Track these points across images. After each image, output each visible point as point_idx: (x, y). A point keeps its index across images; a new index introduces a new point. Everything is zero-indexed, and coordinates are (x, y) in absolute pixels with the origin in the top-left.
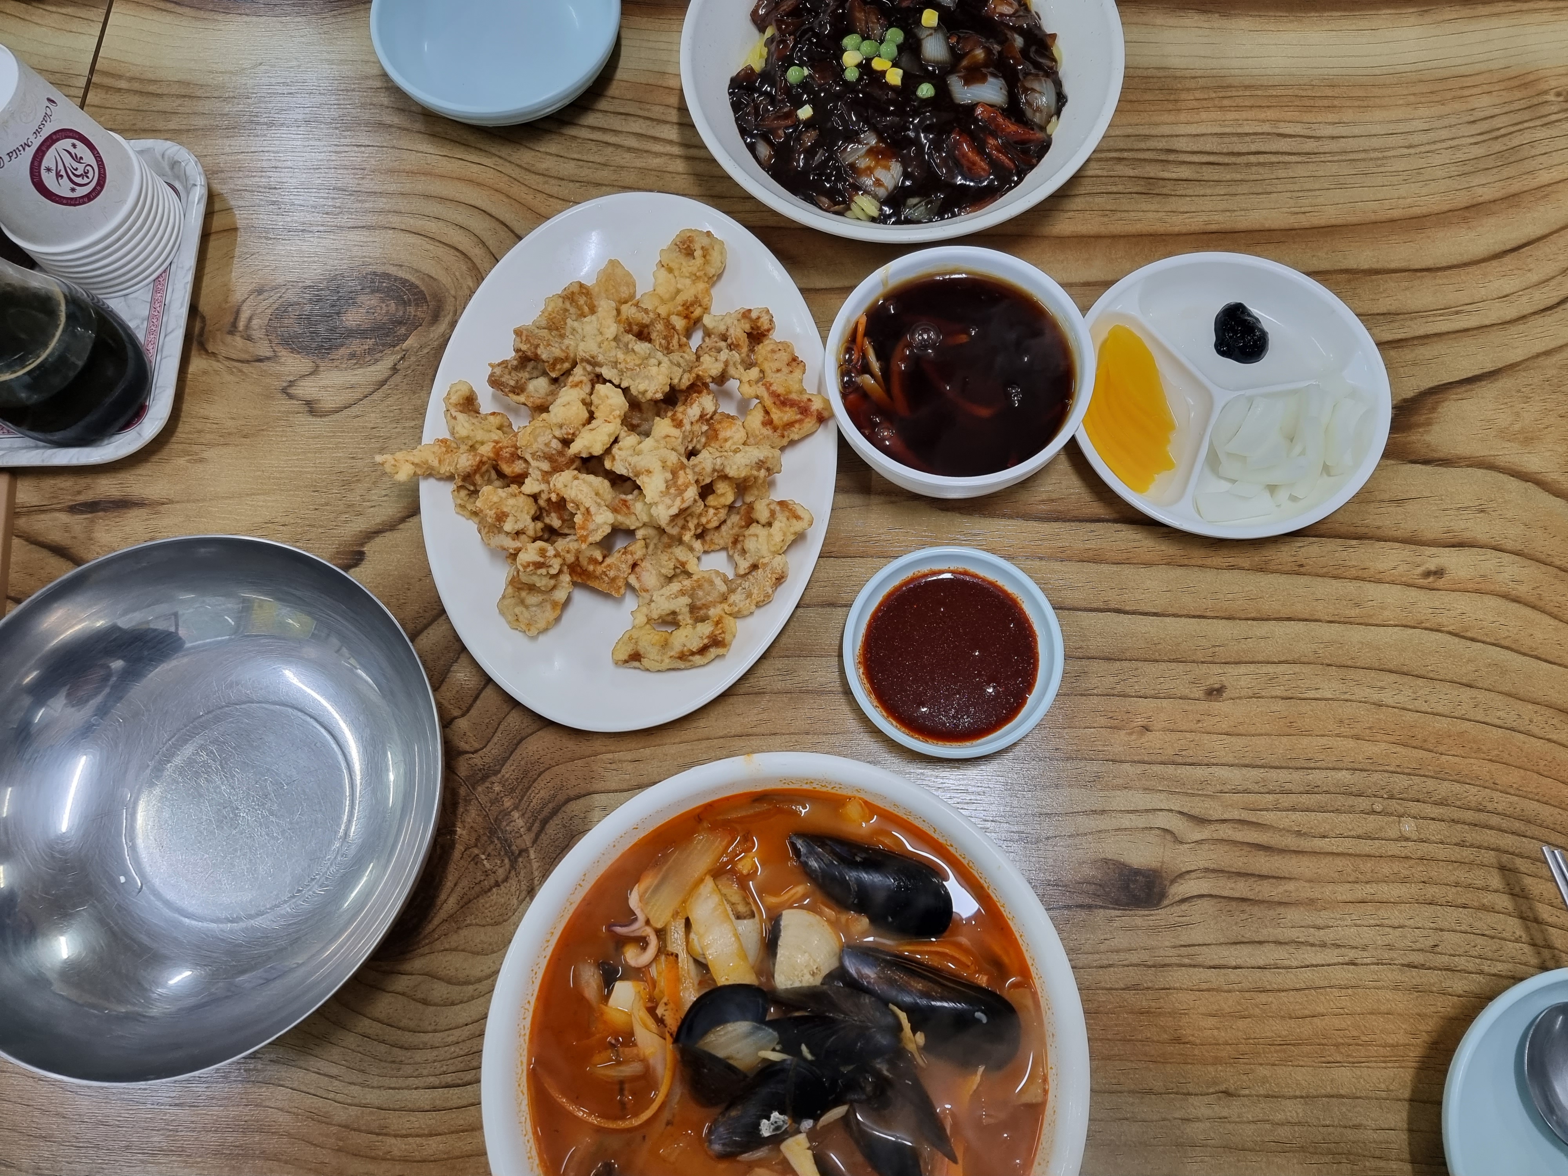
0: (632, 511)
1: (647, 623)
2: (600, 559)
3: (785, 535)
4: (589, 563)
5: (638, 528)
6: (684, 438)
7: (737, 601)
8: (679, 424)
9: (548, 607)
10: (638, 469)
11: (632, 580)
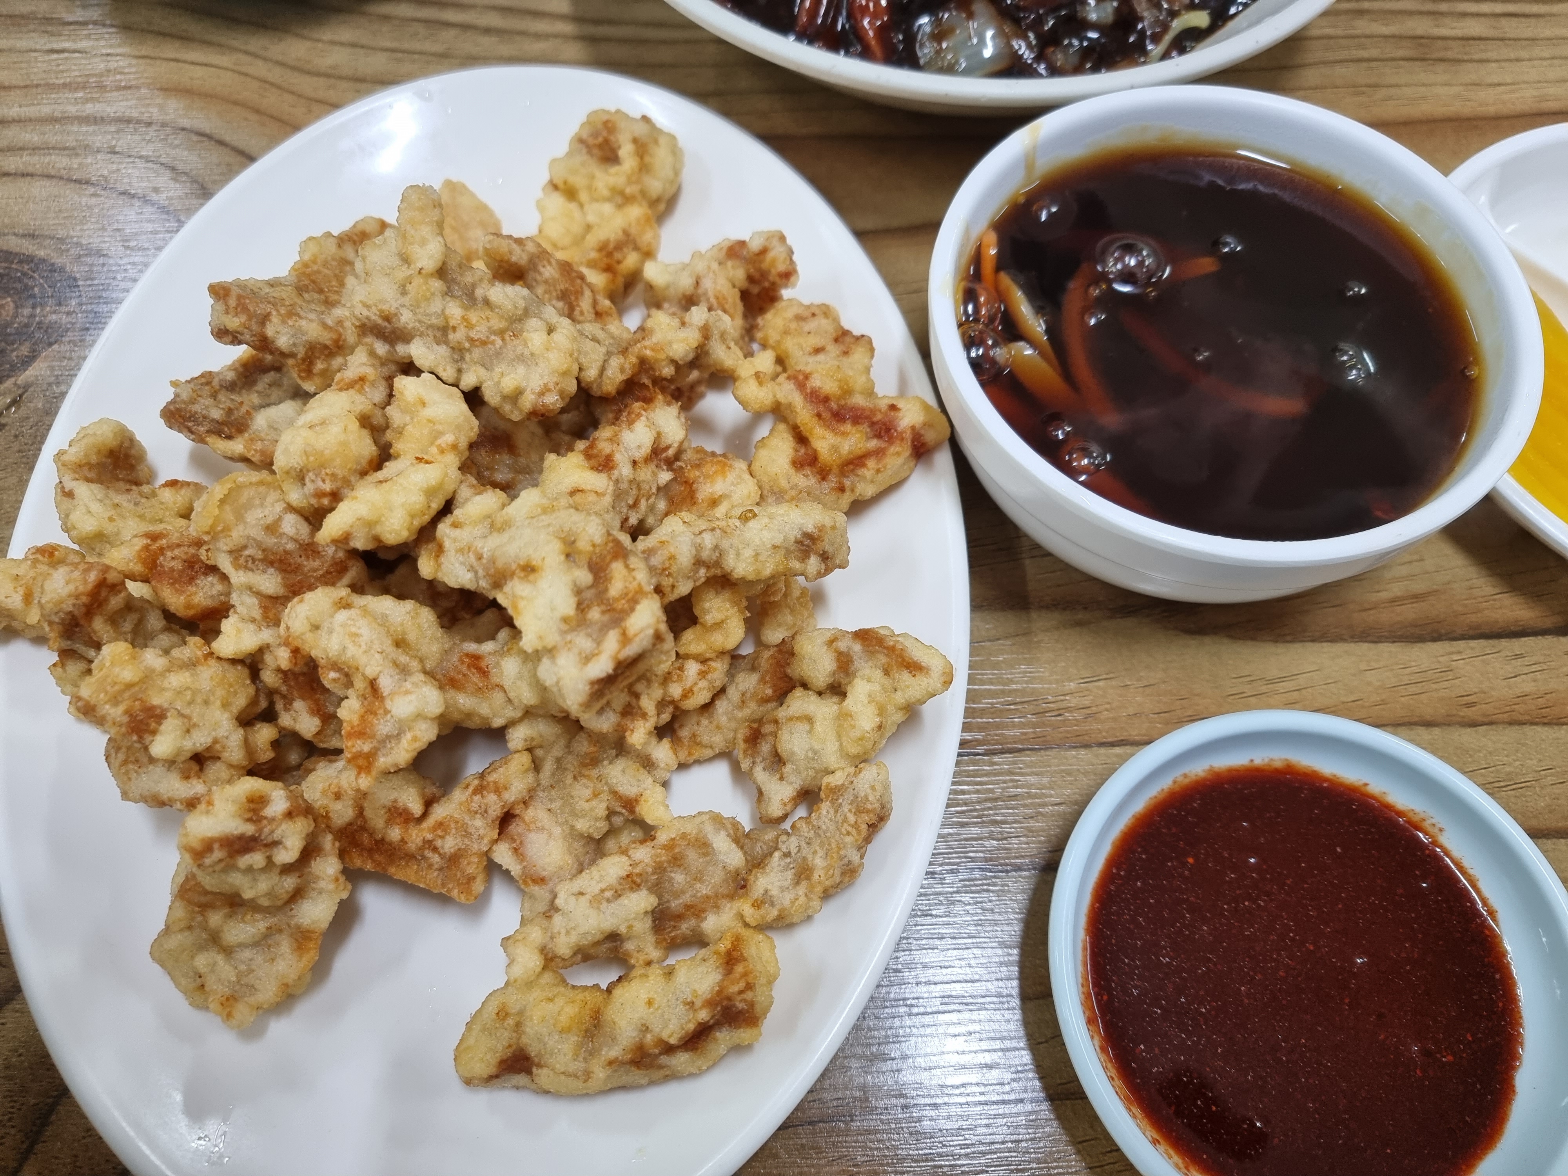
0: (495, 680)
1: (545, 968)
2: (416, 807)
3: (881, 711)
4: (389, 822)
5: (512, 723)
6: (618, 495)
7: (774, 892)
8: (605, 465)
9: (285, 946)
10: (500, 564)
11: (503, 855)
